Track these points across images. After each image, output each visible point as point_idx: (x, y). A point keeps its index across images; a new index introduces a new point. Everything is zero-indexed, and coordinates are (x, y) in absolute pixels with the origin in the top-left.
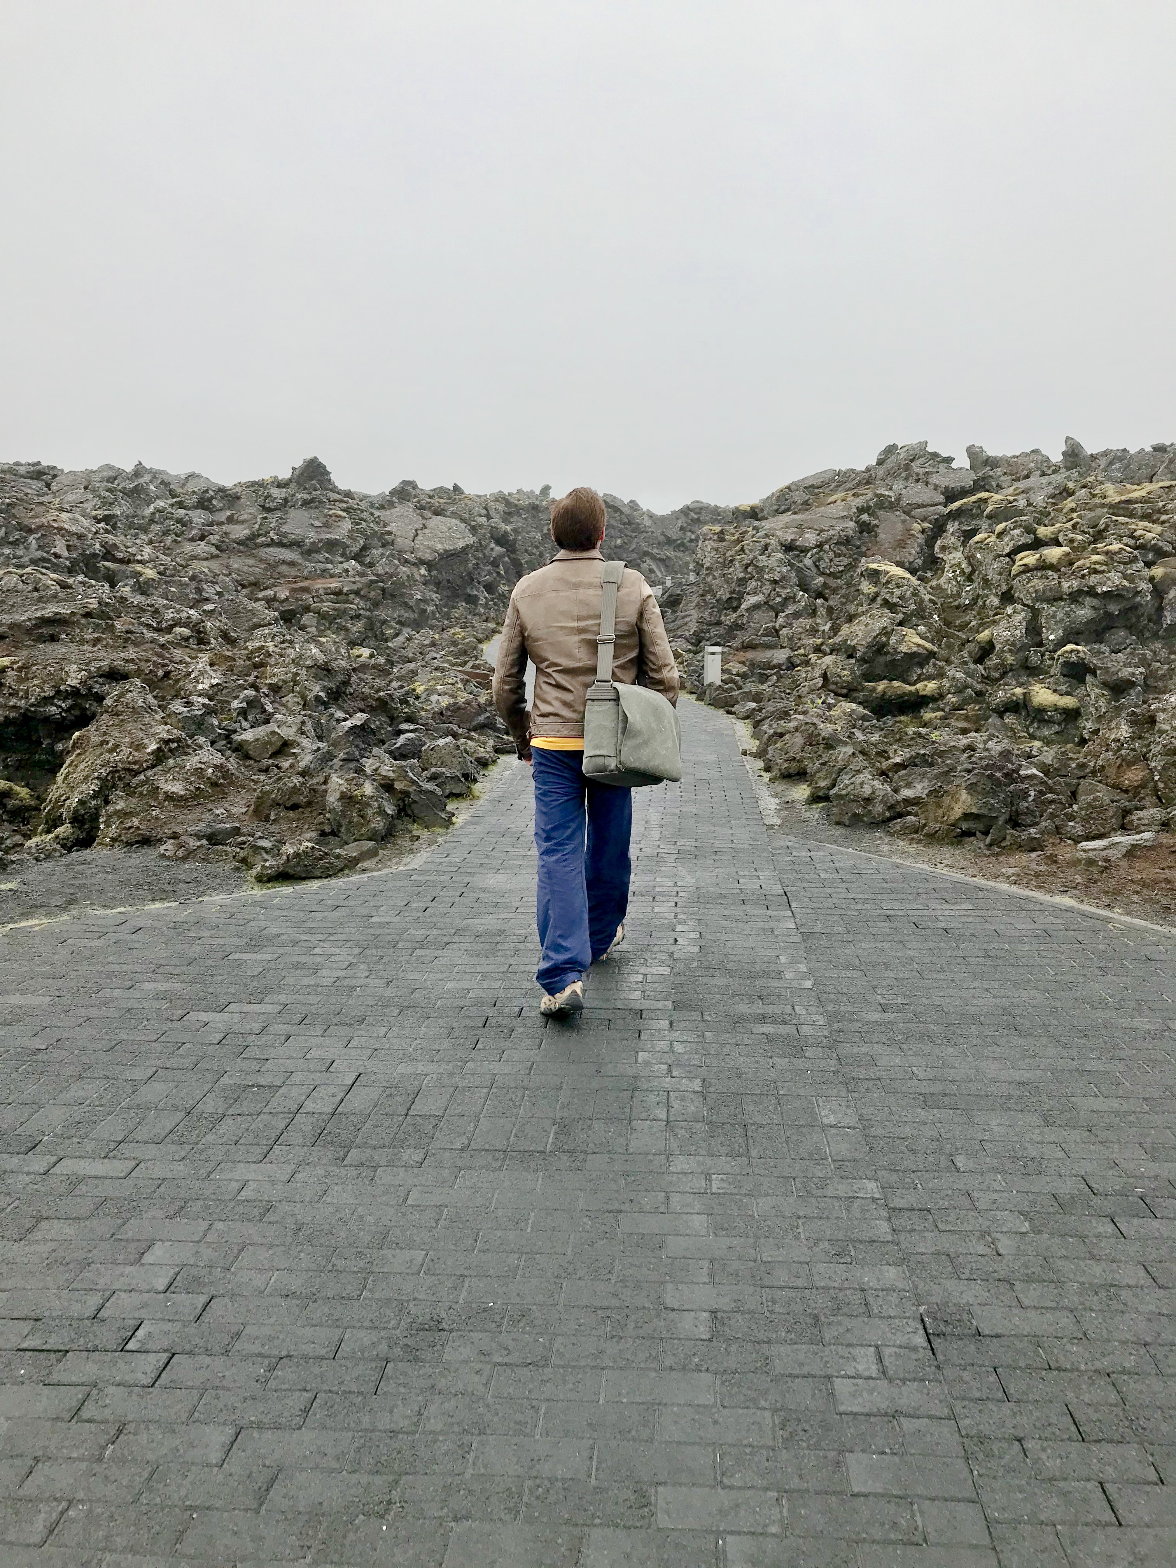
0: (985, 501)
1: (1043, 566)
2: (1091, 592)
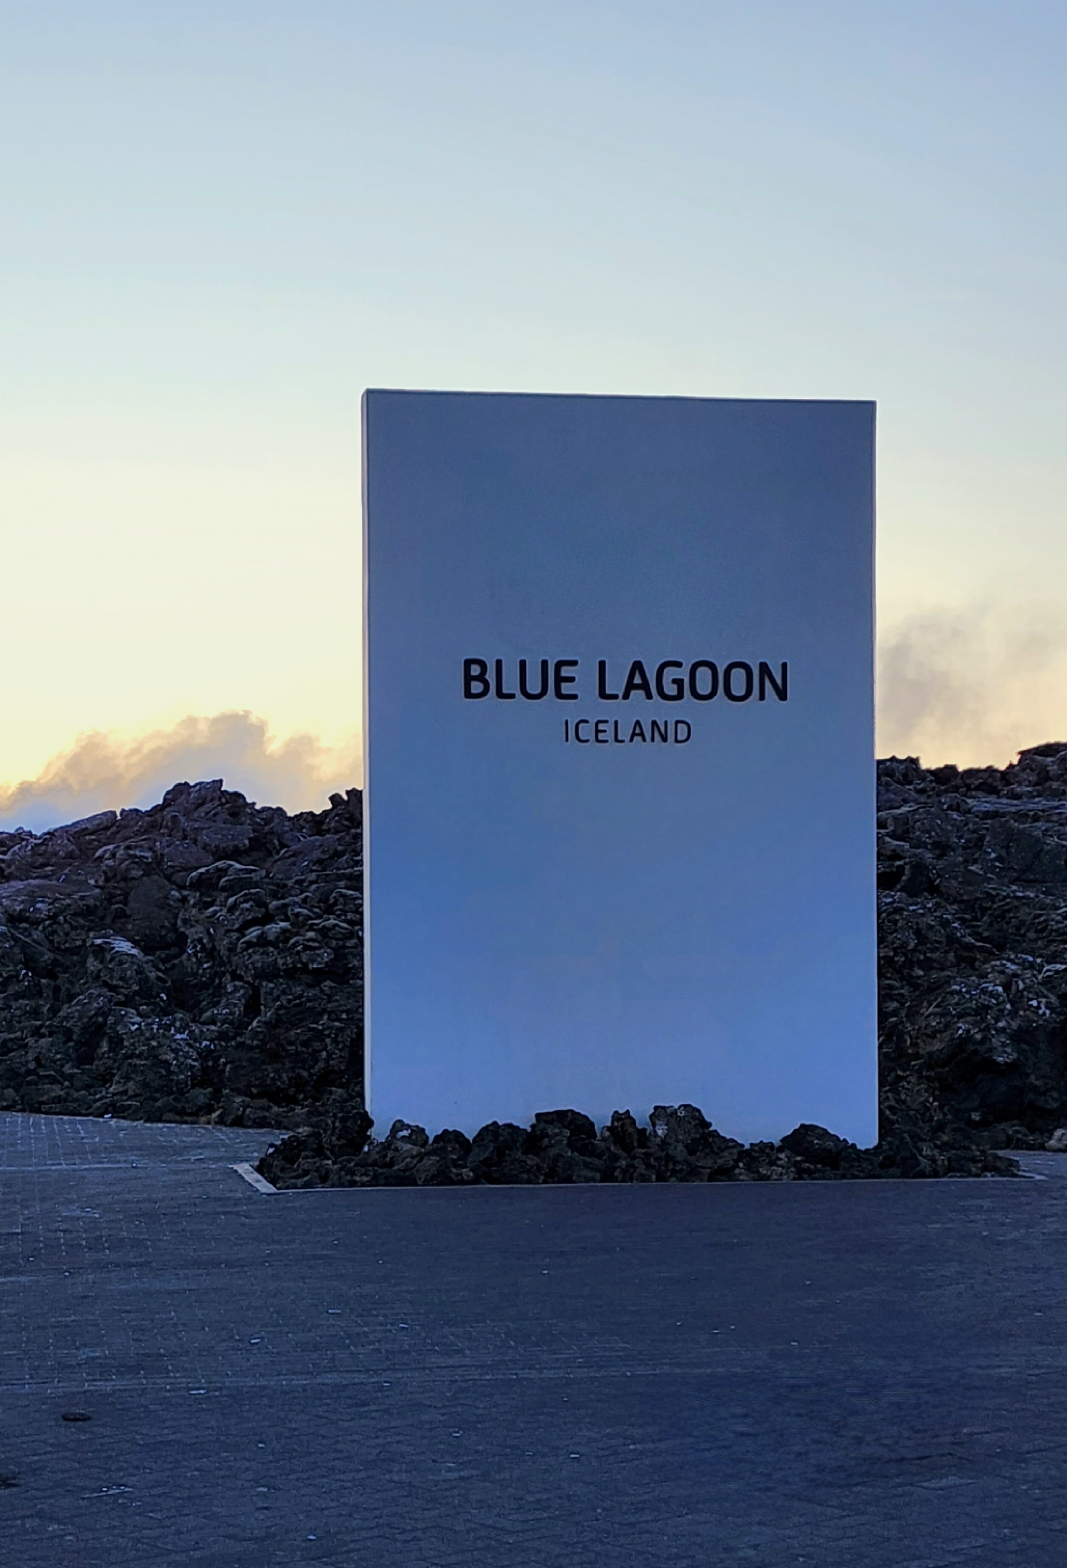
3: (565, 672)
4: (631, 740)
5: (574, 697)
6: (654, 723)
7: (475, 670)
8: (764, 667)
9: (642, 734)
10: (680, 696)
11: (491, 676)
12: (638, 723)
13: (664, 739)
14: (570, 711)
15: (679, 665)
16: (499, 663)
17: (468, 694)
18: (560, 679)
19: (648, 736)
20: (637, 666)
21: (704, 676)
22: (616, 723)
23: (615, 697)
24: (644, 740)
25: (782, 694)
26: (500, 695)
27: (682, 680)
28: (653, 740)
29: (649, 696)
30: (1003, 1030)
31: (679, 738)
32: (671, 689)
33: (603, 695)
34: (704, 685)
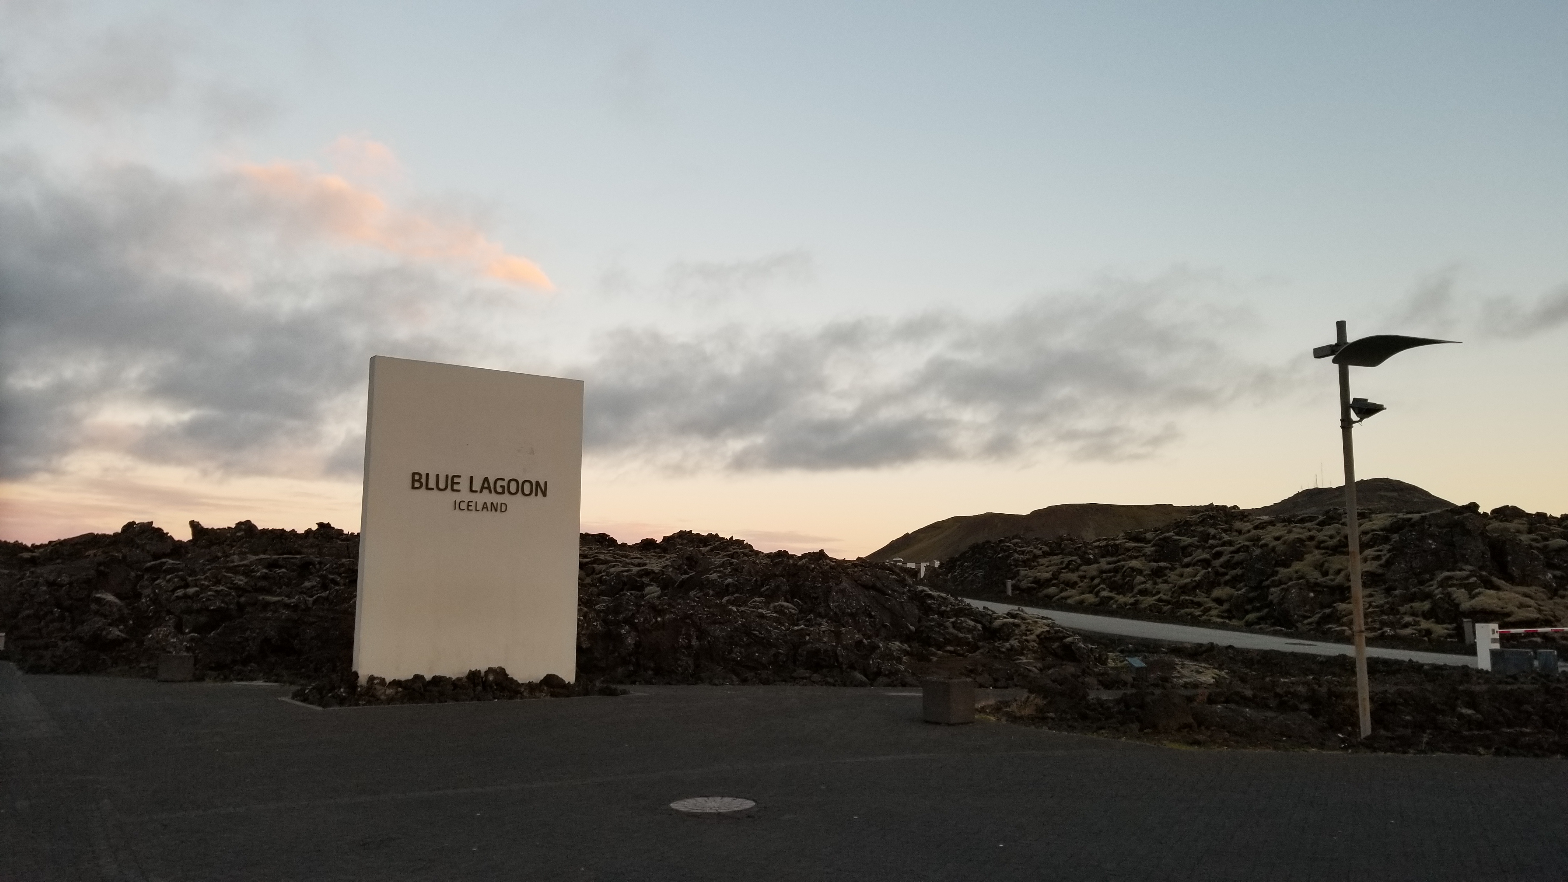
0: (164, 563)
1: (186, 596)
2: (207, 609)
3: (456, 480)
4: (482, 510)
5: (459, 491)
6: (492, 503)
7: (417, 477)
8: (537, 483)
9: (487, 508)
10: (503, 493)
11: (423, 480)
12: (485, 503)
13: (496, 510)
14: (457, 497)
15: (503, 480)
16: (427, 475)
17: (413, 487)
18: (453, 483)
19: (489, 509)
20: (486, 479)
21: (513, 487)
22: (476, 502)
23: (476, 492)
24: (488, 510)
25: (544, 494)
26: (427, 488)
27: (504, 486)
28: (491, 510)
29: (490, 492)
30: (584, 634)
31: (502, 510)
32: (499, 490)
33: (471, 491)
34: (513, 488)
